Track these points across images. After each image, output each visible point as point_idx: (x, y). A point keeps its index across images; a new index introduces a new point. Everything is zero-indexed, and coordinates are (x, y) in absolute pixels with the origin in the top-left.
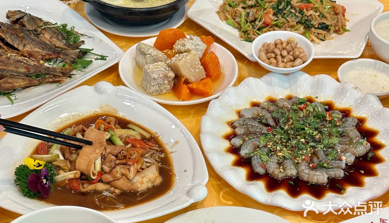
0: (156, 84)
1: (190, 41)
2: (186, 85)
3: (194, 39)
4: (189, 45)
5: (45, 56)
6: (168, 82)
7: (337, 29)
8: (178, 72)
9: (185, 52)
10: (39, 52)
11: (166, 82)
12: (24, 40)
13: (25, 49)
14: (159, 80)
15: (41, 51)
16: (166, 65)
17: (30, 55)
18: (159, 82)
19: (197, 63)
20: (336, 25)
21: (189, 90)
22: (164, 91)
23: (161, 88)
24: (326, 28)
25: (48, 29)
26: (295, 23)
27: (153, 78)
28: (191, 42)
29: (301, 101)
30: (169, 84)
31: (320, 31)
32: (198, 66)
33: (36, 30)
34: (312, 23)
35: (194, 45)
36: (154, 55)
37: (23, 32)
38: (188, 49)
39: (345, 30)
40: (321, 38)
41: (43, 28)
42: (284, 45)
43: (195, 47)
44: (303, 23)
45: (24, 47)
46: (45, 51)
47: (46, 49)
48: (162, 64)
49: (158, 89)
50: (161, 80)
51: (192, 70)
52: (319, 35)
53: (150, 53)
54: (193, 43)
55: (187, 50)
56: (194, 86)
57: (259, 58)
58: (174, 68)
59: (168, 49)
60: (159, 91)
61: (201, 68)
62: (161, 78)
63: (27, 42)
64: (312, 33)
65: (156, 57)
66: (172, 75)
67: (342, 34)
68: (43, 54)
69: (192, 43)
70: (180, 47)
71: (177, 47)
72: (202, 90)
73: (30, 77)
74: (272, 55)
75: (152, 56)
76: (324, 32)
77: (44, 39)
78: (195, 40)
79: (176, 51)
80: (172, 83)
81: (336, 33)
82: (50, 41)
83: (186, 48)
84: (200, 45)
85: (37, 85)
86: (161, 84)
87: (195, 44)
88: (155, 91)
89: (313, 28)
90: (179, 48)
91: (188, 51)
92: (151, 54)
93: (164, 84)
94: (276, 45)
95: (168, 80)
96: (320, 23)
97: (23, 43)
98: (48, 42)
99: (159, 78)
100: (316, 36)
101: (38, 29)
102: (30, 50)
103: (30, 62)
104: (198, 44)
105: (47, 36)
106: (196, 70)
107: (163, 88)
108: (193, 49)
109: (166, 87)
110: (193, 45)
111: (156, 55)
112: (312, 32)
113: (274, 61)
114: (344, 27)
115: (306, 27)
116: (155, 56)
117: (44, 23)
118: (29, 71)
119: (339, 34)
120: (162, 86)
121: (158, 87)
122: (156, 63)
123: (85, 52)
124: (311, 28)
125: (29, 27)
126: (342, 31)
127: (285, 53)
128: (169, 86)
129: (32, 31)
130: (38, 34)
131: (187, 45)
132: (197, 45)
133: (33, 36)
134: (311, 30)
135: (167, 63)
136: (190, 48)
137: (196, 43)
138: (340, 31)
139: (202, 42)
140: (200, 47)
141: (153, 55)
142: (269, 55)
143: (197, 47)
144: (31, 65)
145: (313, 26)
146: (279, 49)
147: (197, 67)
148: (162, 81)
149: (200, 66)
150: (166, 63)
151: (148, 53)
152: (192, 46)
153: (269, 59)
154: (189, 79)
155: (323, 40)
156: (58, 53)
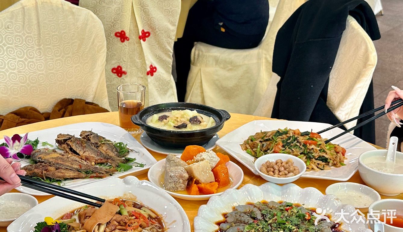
0: (173, 182)
2: (197, 185)
4: (205, 156)
5: (97, 160)
6: (183, 181)
7: (335, 163)
8: (192, 174)
9: (201, 160)
10: (94, 157)
11: (181, 181)
12: (85, 148)
13: (84, 154)
14: (174, 178)
15: (96, 157)
16: (183, 168)
17: (87, 159)
18: (175, 180)
19: (208, 168)
20: (335, 160)
21: (198, 188)
22: (179, 189)
23: (177, 186)
24: (325, 160)
25: (107, 144)
26: (299, 153)
27: (170, 176)
28: (207, 154)
29: (288, 204)
30: (183, 183)
31: (320, 162)
32: (209, 171)
33: (96, 144)
34: (313, 155)
37: (86, 143)
39: (343, 165)
40: (320, 167)
41: (103, 143)
42: (283, 164)
44: (305, 154)
45: (84, 153)
46: (99, 157)
47: (100, 155)
48: (181, 167)
49: (174, 186)
50: (176, 178)
51: (203, 174)
52: (319, 165)
56: (202, 186)
57: (260, 171)
58: (189, 172)
59: (190, 160)
60: (175, 188)
61: (211, 173)
62: (177, 177)
63: (87, 149)
64: (312, 163)
65: (178, 164)
66: (186, 176)
67: (339, 167)
68: (96, 159)
70: (198, 158)
71: (196, 158)
72: (209, 190)
73: (81, 172)
74: (271, 169)
76: (324, 163)
77: (101, 150)
78: (211, 154)
79: (195, 161)
80: (186, 183)
81: (334, 166)
82: (106, 152)
83: (202, 158)
84: (214, 157)
85: (84, 178)
86: (177, 182)
87: (210, 156)
88: (172, 188)
89: (313, 159)
91: (203, 160)
92: (174, 161)
93: (180, 182)
94: (276, 163)
95: (182, 180)
96: (320, 156)
97: (83, 150)
98: (103, 152)
99: (175, 177)
100: (316, 166)
101: (99, 143)
102: (87, 155)
103: (83, 162)
104: (212, 156)
105: (104, 148)
106: (206, 174)
107: (179, 186)
109: (181, 186)
110: (208, 156)
111: (179, 162)
112: (312, 161)
113: (272, 173)
114: (342, 162)
115: (308, 158)
117: (105, 140)
118: (81, 168)
119: (337, 167)
120: (177, 184)
121: (174, 184)
122: (176, 167)
123: (128, 160)
124: (312, 158)
125: (93, 141)
126: (339, 164)
127: (282, 169)
128: (183, 185)
129: (94, 143)
130: (98, 146)
131: (203, 156)
133: (93, 147)
134: (312, 160)
135: (185, 167)
136: (204, 158)
138: (337, 164)
139: (217, 157)
141: (176, 162)
142: (268, 169)
143: (212, 158)
144: (84, 164)
145: (314, 157)
146: (278, 166)
147: (207, 172)
148: (178, 180)
149: (210, 171)
151: (172, 160)
153: (268, 172)
154: (200, 180)
155: (322, 170)
156: (108, 159)
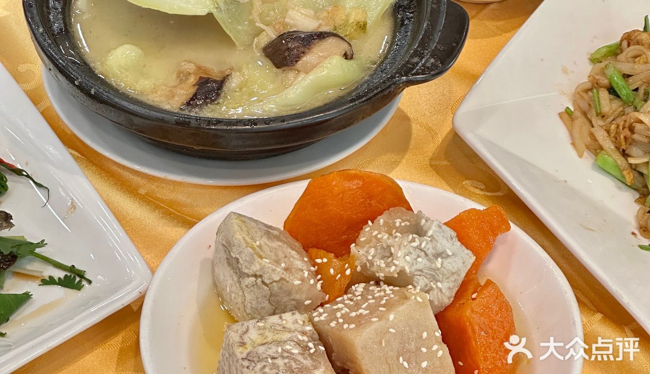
1: (413, 240)
3: (430, 233)
4: (408, 258)
9: (389, 282)
16: (309, 328)
19: (425, 335)
28: (415, 244)
32: (429, 348)
35: (426, 255)
36: (275, 281)
38: (402, 272)
43: (428, 264)
48: (296, 322)
53: (258, 273)
54: (422, 250)
55: (396, 276)
59: (332, 255)
61: (441, 353)
65: (281, 288)
69: (419, 248)
70: (374, 257)
71: (362, 252)
75: (263, 282)
78: (431, 236)
79: (359, 269)
83: (393, 268)
84: (450, 253)
87: (430, 252)
90: (370, 258)
91: (400, 281)
92: (261, 276)
104: (440, 250)
106: (419, 365)
108: (421, 271)
110: (422, 254)
111: (282, 279)
116: (274, 284)
122: (274, 319)
131: (397, 258)
132: (438, 255)
135: (316, 319)
136: (408, 270)
137: (434, 248)
139: (459, 244)
140: (446, 262)
141: (267, 282)
143: (439, 262)
147: (424, 350)
149: (436, 346)
150: (311, 320)
151: (250, 272)
152: (419, 260)
